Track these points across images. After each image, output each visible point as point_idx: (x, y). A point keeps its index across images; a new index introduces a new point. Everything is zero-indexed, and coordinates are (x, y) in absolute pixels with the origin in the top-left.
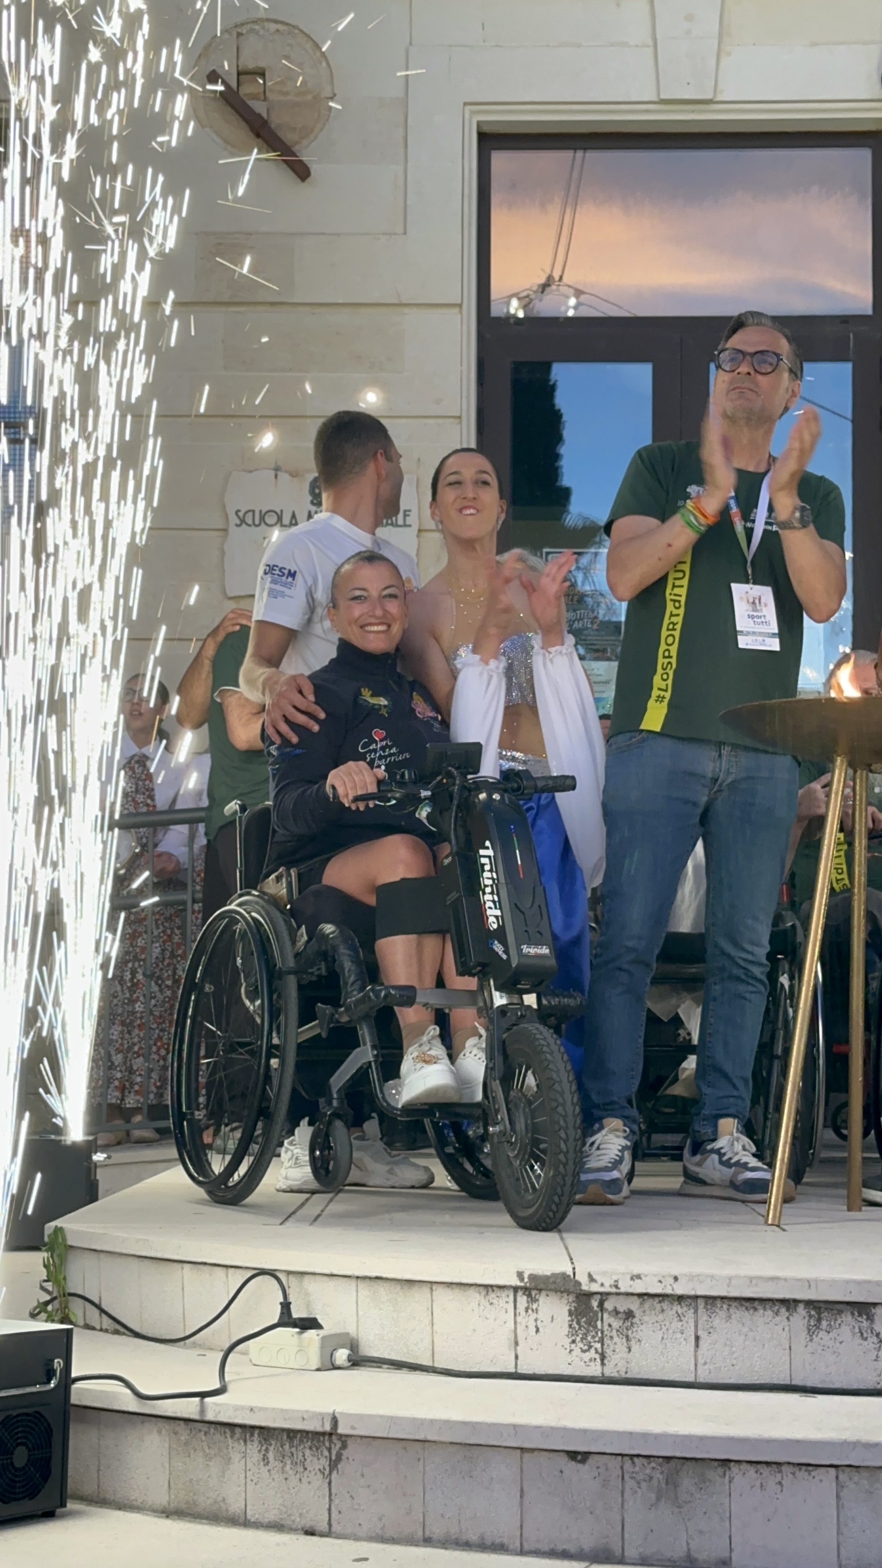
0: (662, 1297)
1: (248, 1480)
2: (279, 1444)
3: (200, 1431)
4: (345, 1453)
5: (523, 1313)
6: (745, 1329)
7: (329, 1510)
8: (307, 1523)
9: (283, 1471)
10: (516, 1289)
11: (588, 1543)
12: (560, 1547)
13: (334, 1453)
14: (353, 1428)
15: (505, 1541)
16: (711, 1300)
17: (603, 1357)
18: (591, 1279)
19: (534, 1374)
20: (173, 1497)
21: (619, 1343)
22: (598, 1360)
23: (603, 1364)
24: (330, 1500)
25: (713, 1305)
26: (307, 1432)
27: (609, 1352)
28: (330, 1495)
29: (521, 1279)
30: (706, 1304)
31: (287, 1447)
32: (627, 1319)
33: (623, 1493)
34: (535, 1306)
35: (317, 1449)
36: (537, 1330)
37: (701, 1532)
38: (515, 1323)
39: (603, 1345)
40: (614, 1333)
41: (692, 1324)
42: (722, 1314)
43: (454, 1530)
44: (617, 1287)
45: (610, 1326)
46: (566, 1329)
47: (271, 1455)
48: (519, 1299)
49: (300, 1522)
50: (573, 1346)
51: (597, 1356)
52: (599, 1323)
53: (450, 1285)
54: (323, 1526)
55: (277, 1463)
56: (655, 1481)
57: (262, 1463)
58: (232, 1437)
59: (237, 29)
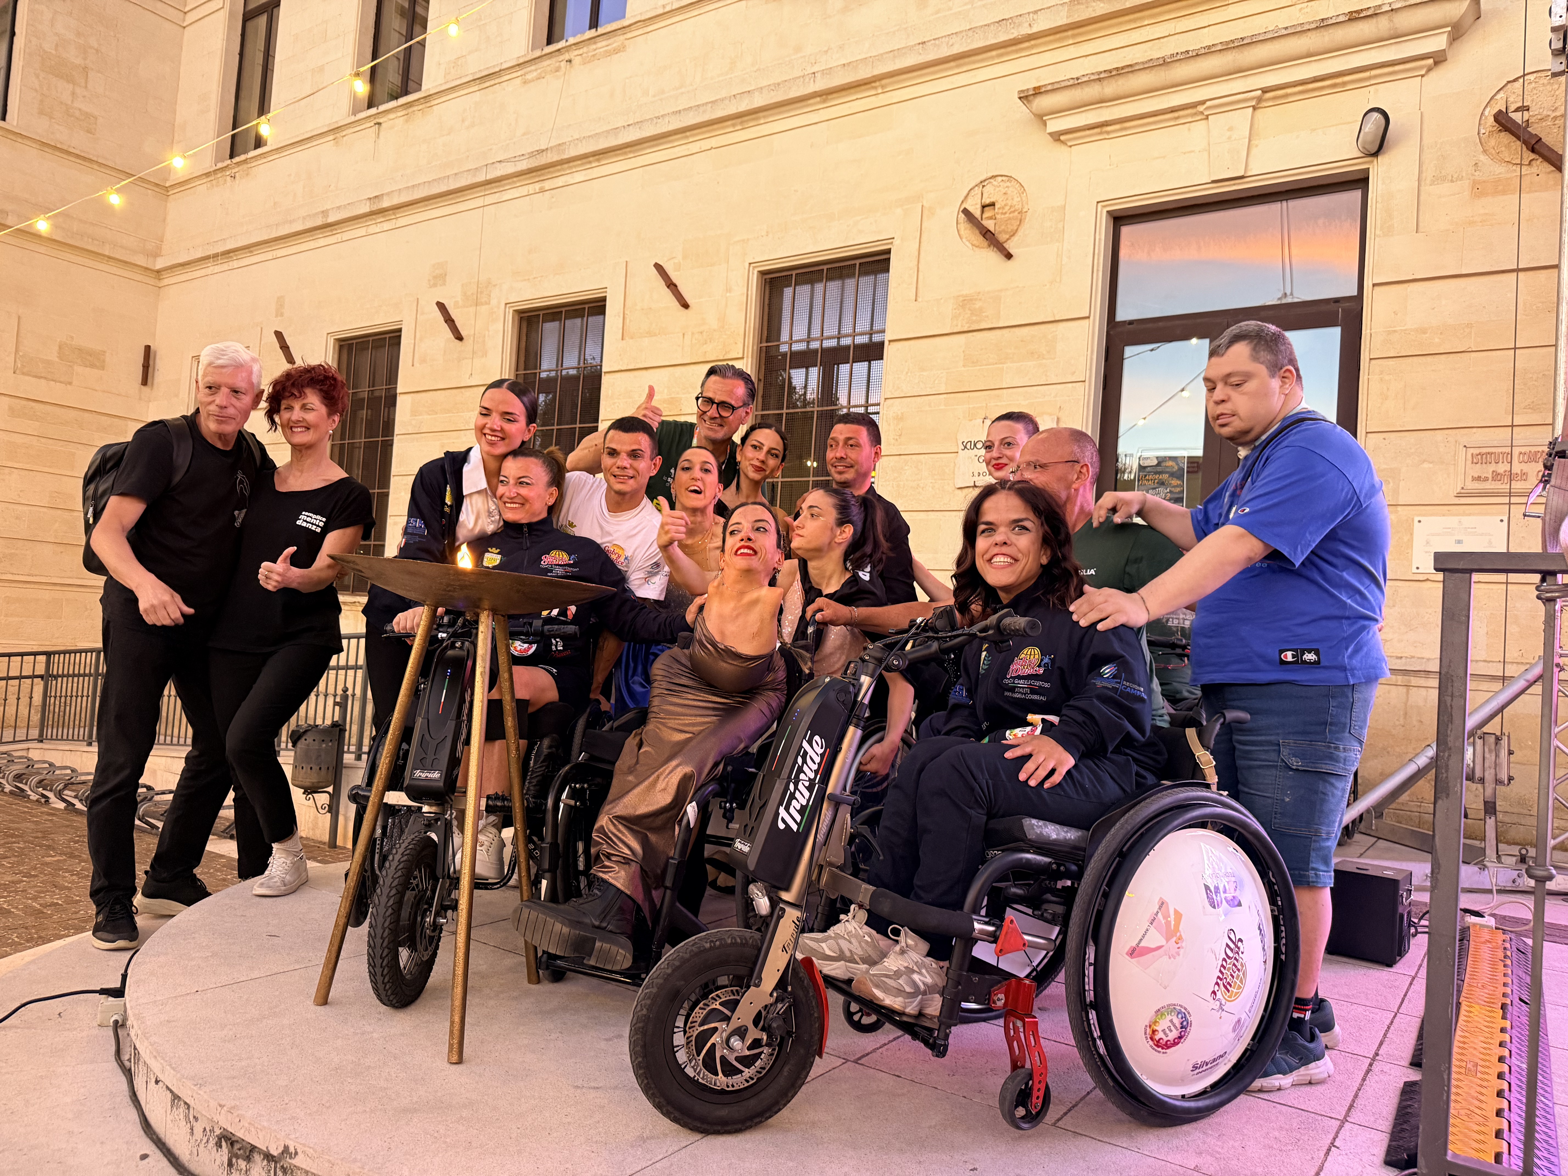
59: (982, 183)
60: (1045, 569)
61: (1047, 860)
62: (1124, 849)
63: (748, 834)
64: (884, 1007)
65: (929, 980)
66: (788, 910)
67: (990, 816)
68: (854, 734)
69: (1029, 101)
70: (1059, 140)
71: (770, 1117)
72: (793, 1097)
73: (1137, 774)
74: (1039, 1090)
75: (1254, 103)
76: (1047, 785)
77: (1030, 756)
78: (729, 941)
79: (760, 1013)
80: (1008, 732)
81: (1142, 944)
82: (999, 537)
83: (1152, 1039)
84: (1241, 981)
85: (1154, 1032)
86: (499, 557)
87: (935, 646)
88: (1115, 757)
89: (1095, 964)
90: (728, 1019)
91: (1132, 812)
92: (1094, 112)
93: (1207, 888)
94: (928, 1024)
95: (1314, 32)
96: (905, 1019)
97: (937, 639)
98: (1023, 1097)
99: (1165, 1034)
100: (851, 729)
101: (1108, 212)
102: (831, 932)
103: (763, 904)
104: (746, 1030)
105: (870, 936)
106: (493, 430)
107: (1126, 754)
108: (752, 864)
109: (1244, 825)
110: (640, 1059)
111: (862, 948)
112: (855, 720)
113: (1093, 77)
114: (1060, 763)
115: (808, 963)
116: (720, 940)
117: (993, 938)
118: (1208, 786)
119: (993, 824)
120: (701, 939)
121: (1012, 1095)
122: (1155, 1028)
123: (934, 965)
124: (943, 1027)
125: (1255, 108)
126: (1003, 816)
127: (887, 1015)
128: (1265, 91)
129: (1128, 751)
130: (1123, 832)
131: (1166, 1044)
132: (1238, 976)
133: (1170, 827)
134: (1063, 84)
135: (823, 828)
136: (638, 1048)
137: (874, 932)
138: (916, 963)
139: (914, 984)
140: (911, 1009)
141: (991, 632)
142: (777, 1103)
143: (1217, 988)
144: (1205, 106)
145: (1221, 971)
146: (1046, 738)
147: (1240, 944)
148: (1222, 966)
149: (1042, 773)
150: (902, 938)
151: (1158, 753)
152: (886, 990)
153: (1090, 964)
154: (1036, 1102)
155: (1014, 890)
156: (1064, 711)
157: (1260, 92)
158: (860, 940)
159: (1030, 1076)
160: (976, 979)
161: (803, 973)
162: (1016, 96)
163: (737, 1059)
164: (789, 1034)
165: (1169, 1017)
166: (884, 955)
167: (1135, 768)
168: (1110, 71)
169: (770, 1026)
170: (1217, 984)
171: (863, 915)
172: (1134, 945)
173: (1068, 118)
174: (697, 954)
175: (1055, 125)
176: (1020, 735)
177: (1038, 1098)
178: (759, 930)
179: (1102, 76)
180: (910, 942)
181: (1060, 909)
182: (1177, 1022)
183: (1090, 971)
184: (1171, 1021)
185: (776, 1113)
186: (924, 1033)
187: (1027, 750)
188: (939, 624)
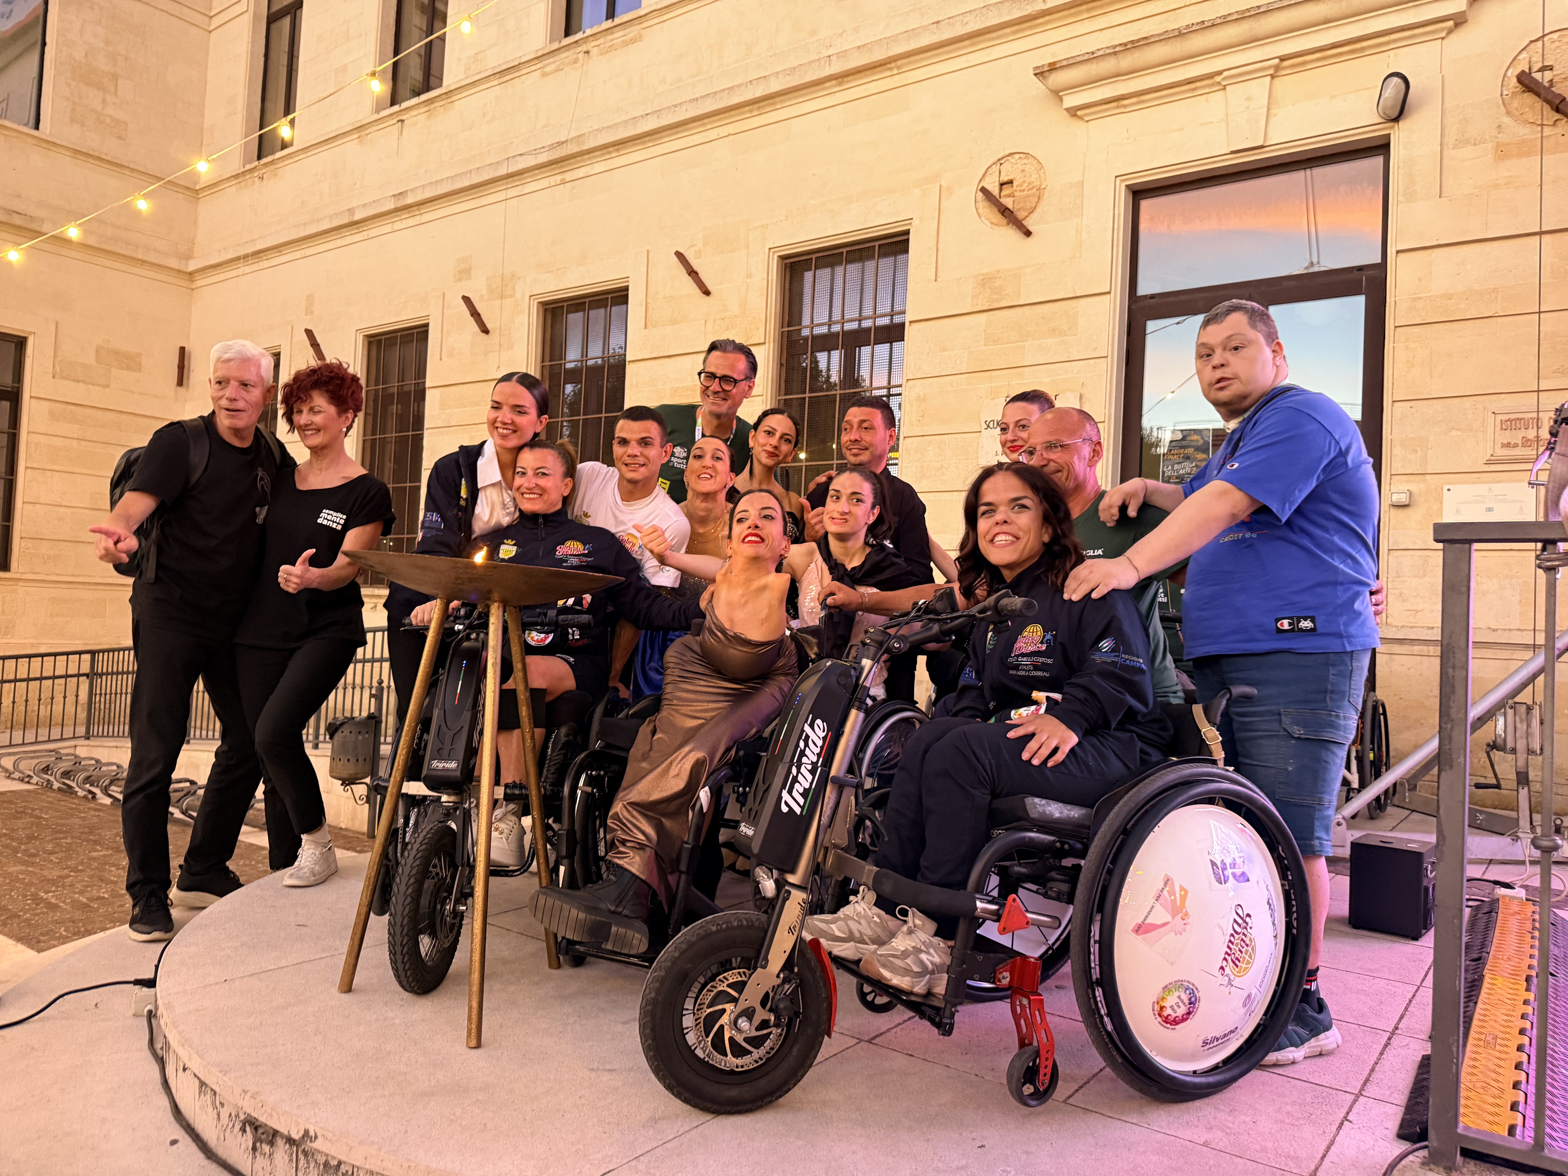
59: (1000, 161)
60: (1047, 548)
61: (1051, 838)
62: (1129, 826)
63: (753, 819)
64: (892, 987)
65: (937, 960)
66: (794, 892)
67: (995, 795)
68: (857, 717)
69: (1044, 78)
70: (1075, 115)
71: (781, 1096)
72: (802, 1076)
73: (1142, 751)
74: (1046, 1067)
75: (1271, 72)
76: (1050, 764)
77: (1032, 735)
78: (735, 924)
79: (767, 994)
80: (1013, 712)
81: (1148, 921)
82: (999, 517)
83: (1160, 1015)
84: (1250, 957)
85: (1162, 1008)
86: (515, 548)
87: (936, 628)
88: (1119, 734)
89: (1100, 942)
90: (735, 1000)
91: (1135, 790)
92: (1109, 86)
93: (1213, 864)
94: (936, 1003)
96: (913, 998)
97: (938, 621)
98: (1030, 1075)
99: (1173, 1010)
100: (854, 712)
101: (1127, 186)
102: (841, 913)
103: (768, 886)
104: (754, 1011)
105: (879, 917)
106: (505, 424)
107: (1131, 731)
108: (756, 848)
109: (1251, 800)
110: (650, 1042)
111: (871, 929)
112: (857, 703)
113: (1108, 51)
114: (1063, 741)
115: (815, 943)
116: (726, 922)
117: (997, 916)
118: (1214, 762)
119: (997, 804)
120: (707, 922)
121: (1019, 1073)
122: (1163, 1004)
123: (942, 945)
124: (948, 1006)
125: (1272, 77)
126: (1006, 796)
127: (897, 996)
128: (1282, 59)
129: (1133, 728)
130: (1126, 809)
131: (1174, 1020)
132: (1247, 951)
133: (1174, 804)
134: (1078, 59)
135: (828, 810)
136: (648, 1031)
137: (883, 913)
138: (924, 943)
139: (922, 963)
140: (920, 988)
141: (989, 613)
142: (786, 1082)
143: (1225, 963)
144: (1221, 77)
145: (1229, 947)
146: (1049, 716)
147: (1248, 919)
148: (1230, 941)
149: (1045, 752)
150: (910, 918)
151: (1164, 729)
152: (893, 969)
153: (1095, 942)
154: (1043, 1080)
155: (1017, 869)
156: (1066, 689)
157: (1278, 60)
158: (869, 921)
159: (1037, 1054)
160: (980, 958)
161: (810, 954)
162: (1032, 72)
163: (746, 1040)
164: (797, 1014)
165: (1177, 994)
166: (893, 935)
167: (1139, 745)
168: (1125, 44)
169: (777, 1007)
170: (1225, 959)
171: (872, 896)
172: (1140, 921)
173: (1084, 94)
174: (703, 938)
175: (1072, 100)
176: (1024, 715)
177: (1045, 1075)
178: (766, 912)
179: (1118, 49)
180: (918, 922)
181: (1065, 887)
182: (1185, 998)
183: (1095, 949)
184: (1179, 997)
185: (787, 1092)
186: (929, 1011)
187: (1030, 729)
188: (939, 606)
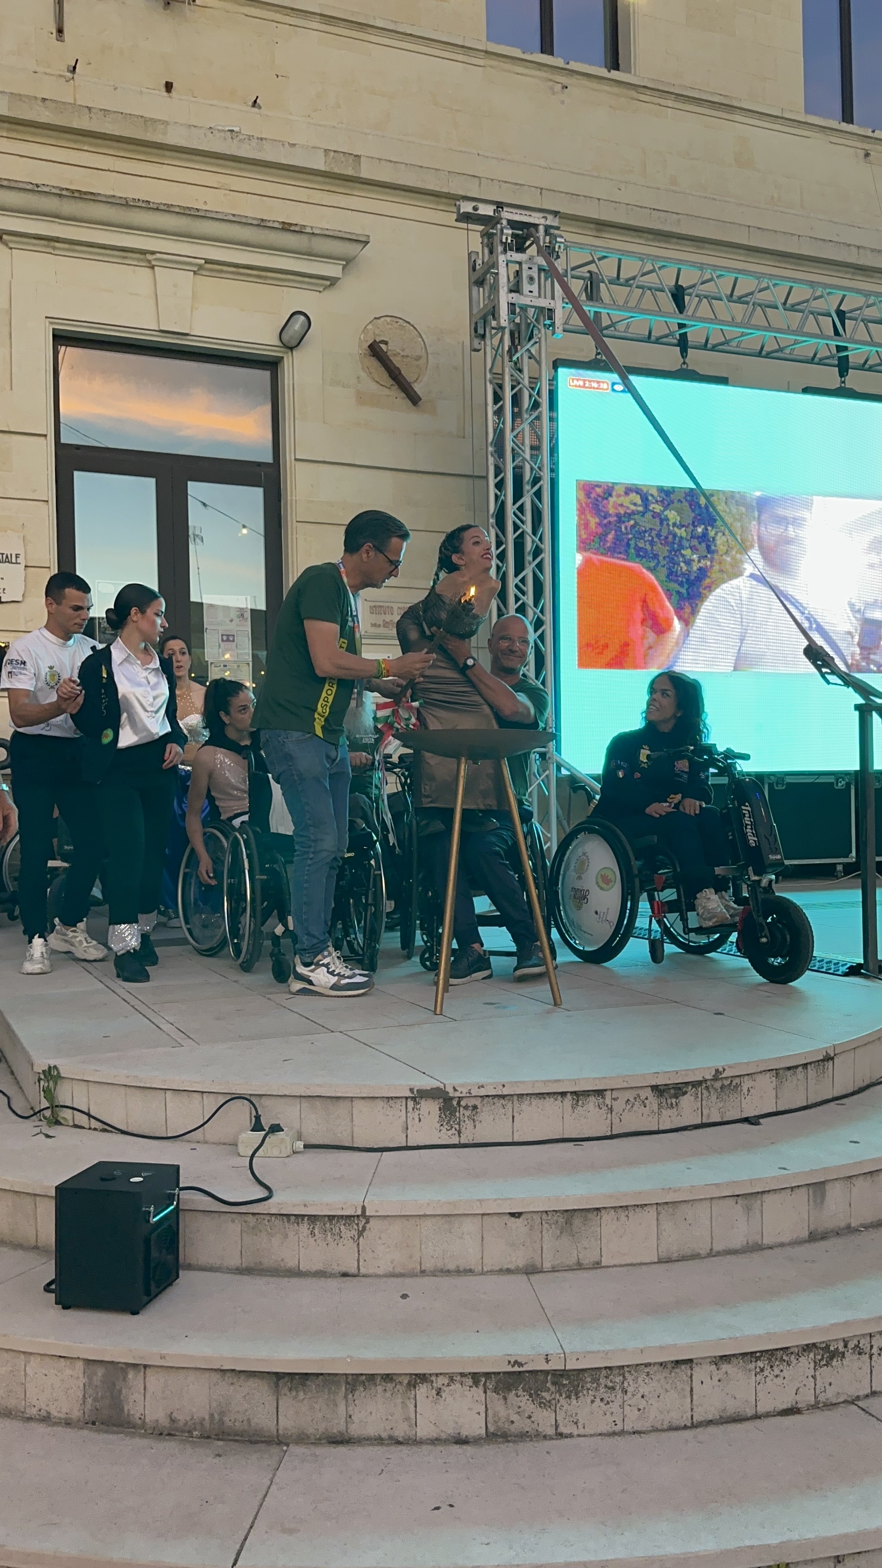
0: (494, 1096)
1: (301, 1247)
2: (322, 1224)
3: (264, 1219)
4: (368, 1226)
5: (411, 1111)
6: (539, 1110)
7: (358, 1261)
8: (344, 1269)
9: (325, 1239)
10: (407, 1098)
11: (521, 1263)
12: (505, 1267)
13: (361, 1226)
14: (377, 1211)
15: (473, 1267)
16: (521, 1096)
17: (459, 1132)
18: (455, 1090)
19: (418, 1146)
20: (244, 1260)
21: (469, 1124)
22: (457, 1134)
23: (460, 1136)
24: (359, 1254)
25: (521, 1098)
26: (342, 1216)
27: (463, 1130)
28: (359, 1251)
29: (413, 1093)
30: (518, 1098)
31: (328, 1225)
32: (473, 1110)
33: (541, 1232)
34: (418, 1107)
35: (349, 1225)
36: (420, 1120)
37: (585, 1248)
38: (407, 1117)
39: (460, 1125)
40: (466, 1119)
41: (511, 1110)
42: (527, 1102)
43: (440, 1264)
44: (470, 1093)
45: (464, 1114)
46: (437, 1119)
47: (316, 1231)
48: (408, 1103)
49: (337, 1269)
50: (442, 1127)
51: (456, 1132)
52: (457, 1114)
53: (363, 1098)
54: (354, 1270)
55: (321, 1235)
56: (560, 1223)
57: (310, 1236)
58: (288, 1222)
70: (1, 238)
75: (196, 269)
92: (46, 224)
95: (255, 228)
125: (195, 273)
128: (207, 261)
144: (154, 257)
157: (203, 261)
173: (17, 221)
175: (3, 222)
179: (64, 193)
